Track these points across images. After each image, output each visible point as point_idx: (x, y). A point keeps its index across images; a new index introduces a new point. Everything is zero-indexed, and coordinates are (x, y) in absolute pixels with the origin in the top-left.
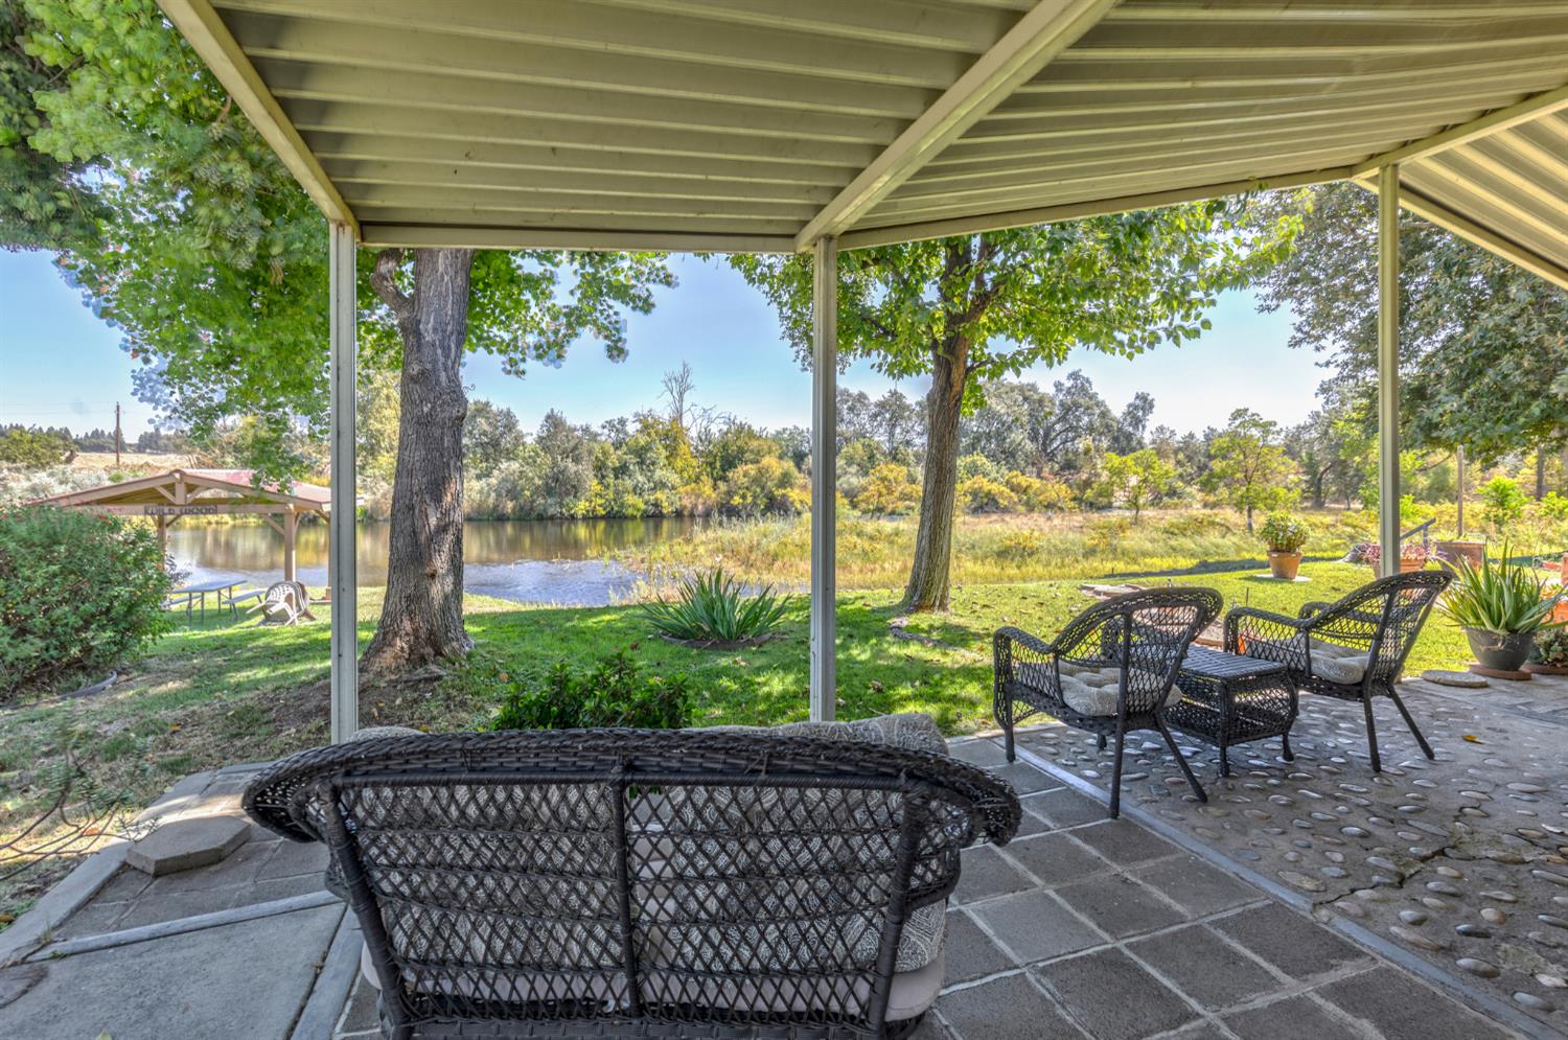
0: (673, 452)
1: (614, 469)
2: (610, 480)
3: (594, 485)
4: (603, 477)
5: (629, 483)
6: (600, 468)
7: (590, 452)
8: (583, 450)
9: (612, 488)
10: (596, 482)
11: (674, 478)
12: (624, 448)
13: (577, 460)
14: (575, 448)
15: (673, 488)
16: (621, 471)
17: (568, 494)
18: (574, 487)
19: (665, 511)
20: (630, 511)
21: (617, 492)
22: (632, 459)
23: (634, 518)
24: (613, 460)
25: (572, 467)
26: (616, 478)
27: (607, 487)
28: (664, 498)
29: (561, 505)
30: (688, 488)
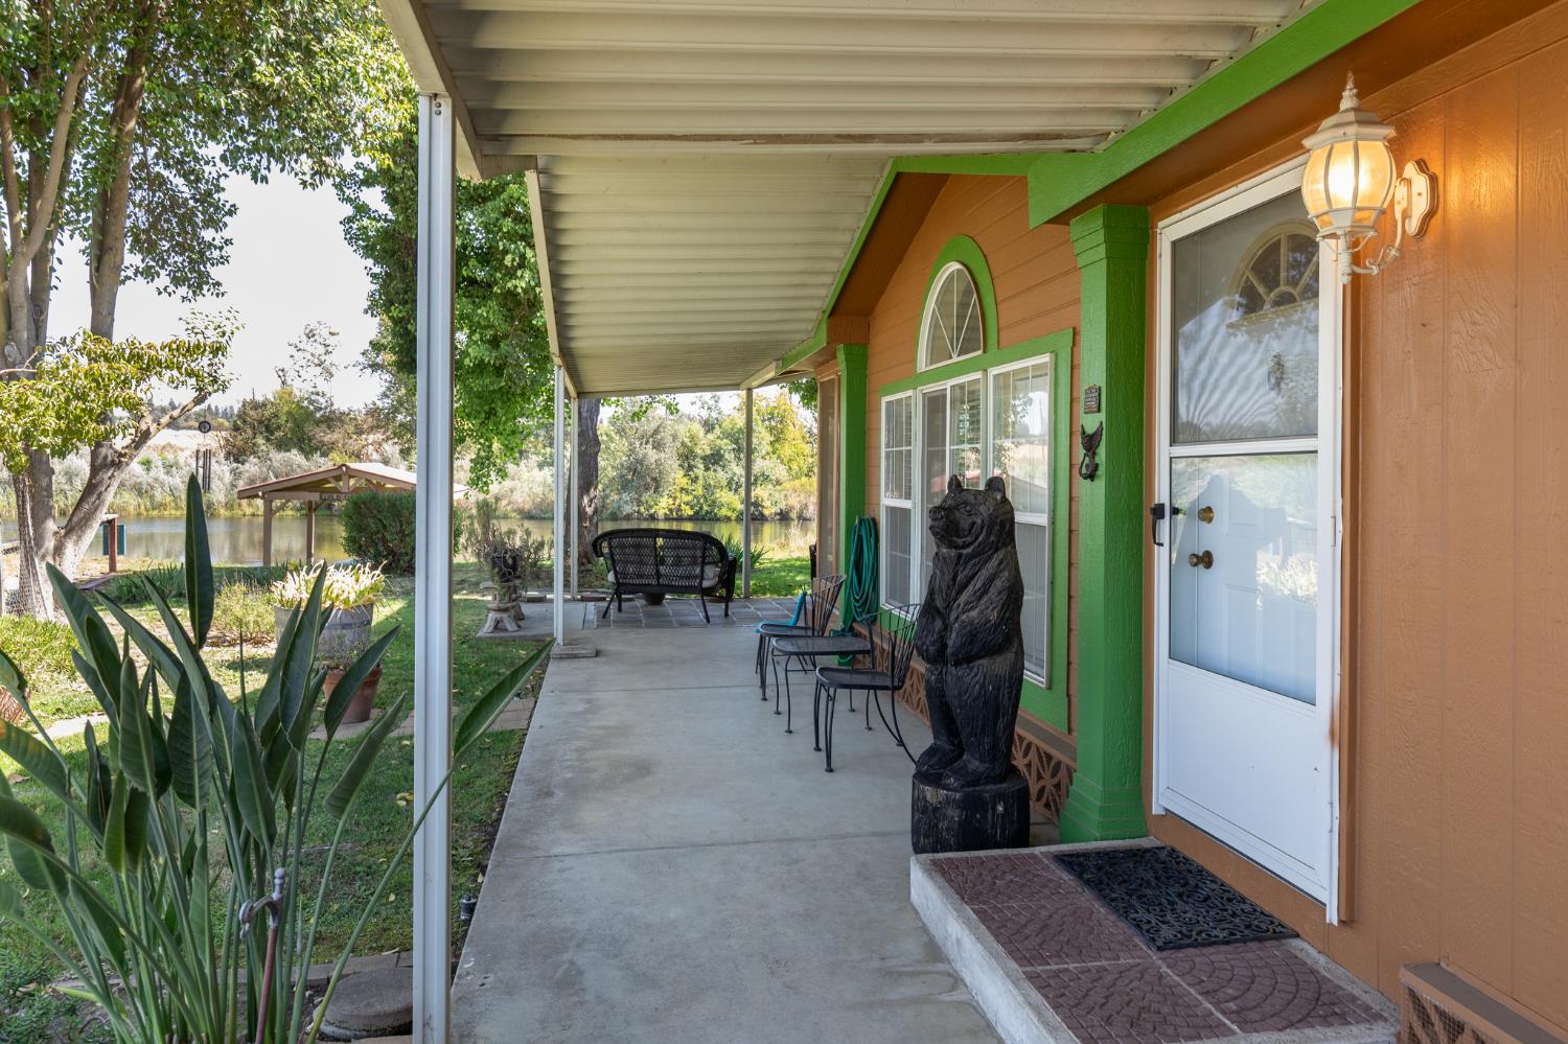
0: (778, 437)
1: (704, 458)
2: (700, 471)
3: (677, 477)
4: (690, 468)
5: (721, 476)
6: (687, 457)
7: (675, 437)
8: (666, 435)
9: (701, 482)
10: (681, 473)
11: (780, 472)
12: (717, 431)
13: (658, 446)
14: (656, 432)
15: (778, 483)
16: (714, 459)
17: (647, 489)
18: (654, 479)
19: (767, 512)
20: (724, 512)
21: (707, 487)
22: (726, 445)
23: (728, 519)
24: (703, 448)
25: (652, 455)
26: (707, 469)
27: (695, 480)
28: (766, 496)
29: (639, 502)
30: (797, 482)
